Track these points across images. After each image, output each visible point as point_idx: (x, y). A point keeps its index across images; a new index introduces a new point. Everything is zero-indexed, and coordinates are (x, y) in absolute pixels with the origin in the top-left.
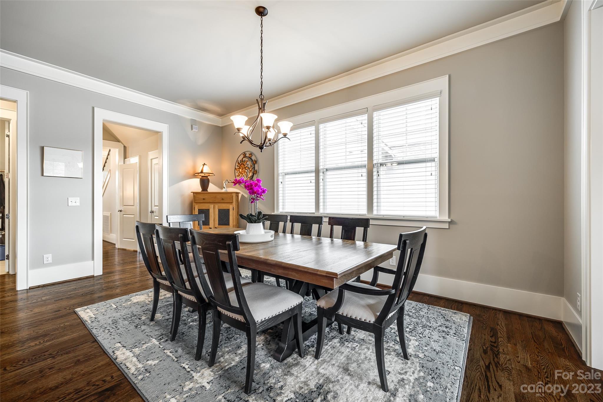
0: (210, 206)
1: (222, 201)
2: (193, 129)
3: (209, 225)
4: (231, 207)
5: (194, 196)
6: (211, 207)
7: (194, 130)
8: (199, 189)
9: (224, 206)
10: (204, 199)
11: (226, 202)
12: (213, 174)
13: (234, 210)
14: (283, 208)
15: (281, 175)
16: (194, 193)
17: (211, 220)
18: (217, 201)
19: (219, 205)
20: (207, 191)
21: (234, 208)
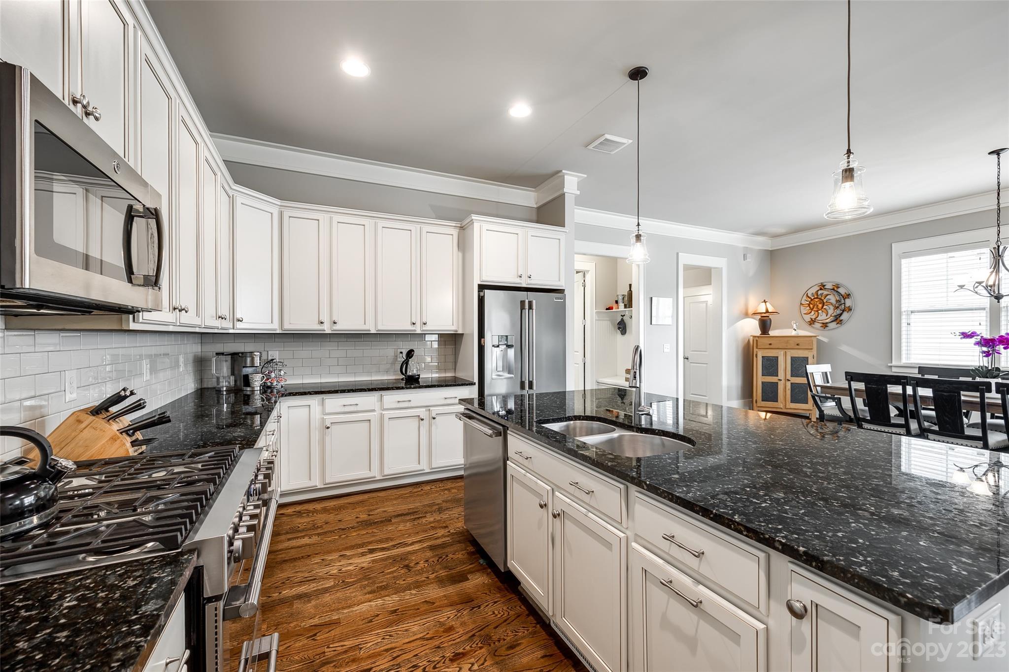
0: (779, 353)
1: (796, 347)
2: (746, 259)
3: (777, 376)
4: (810, 355)
5: (756, 341)
6: (781, 354)
7: (748, 260)
8: (758, 332)
9: (800, 353)
10: (770, 344)
11: (803, 347)
12: (776, 312)
13: (815, 358)
14: (908, 358)
15: (904, 313)
16: (751, 336)
17: (781, 370)
18: (789, 347)
20: (769, 335)
21: (815, 355)
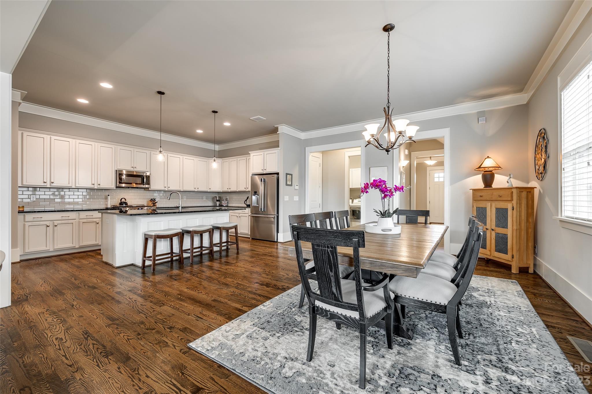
1: (500, 199)
3: (486, 225)
4: (509, 206)
5: (473, 194)
6: (488, 205)
7: (480, 123)
9: (502, 205)
10: (481, 196)
11: (504, 199)
12: (500, 167)
13: (515, 210)
16: (473, 190)
17: (489, 220)
18: (493, 199)
19: (497, 203)
21: (515, 207)
